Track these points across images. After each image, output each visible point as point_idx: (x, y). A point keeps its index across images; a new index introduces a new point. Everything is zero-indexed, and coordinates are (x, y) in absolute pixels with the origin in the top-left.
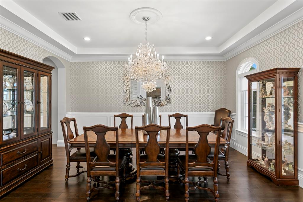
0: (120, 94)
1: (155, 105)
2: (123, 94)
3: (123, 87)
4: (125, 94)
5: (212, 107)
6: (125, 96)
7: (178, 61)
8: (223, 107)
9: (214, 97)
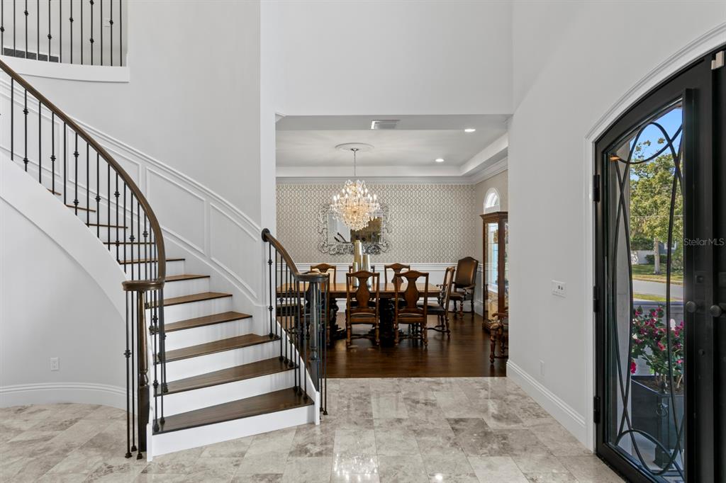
0: (313, 236)
1: (367, 252)
2: (317, 236)
3: (317, 225)
4: (321, 236)
5: (454, 255)
6: (320, 238)
7: (402, 185)
8: (470, 256)
9: (458, 240)
